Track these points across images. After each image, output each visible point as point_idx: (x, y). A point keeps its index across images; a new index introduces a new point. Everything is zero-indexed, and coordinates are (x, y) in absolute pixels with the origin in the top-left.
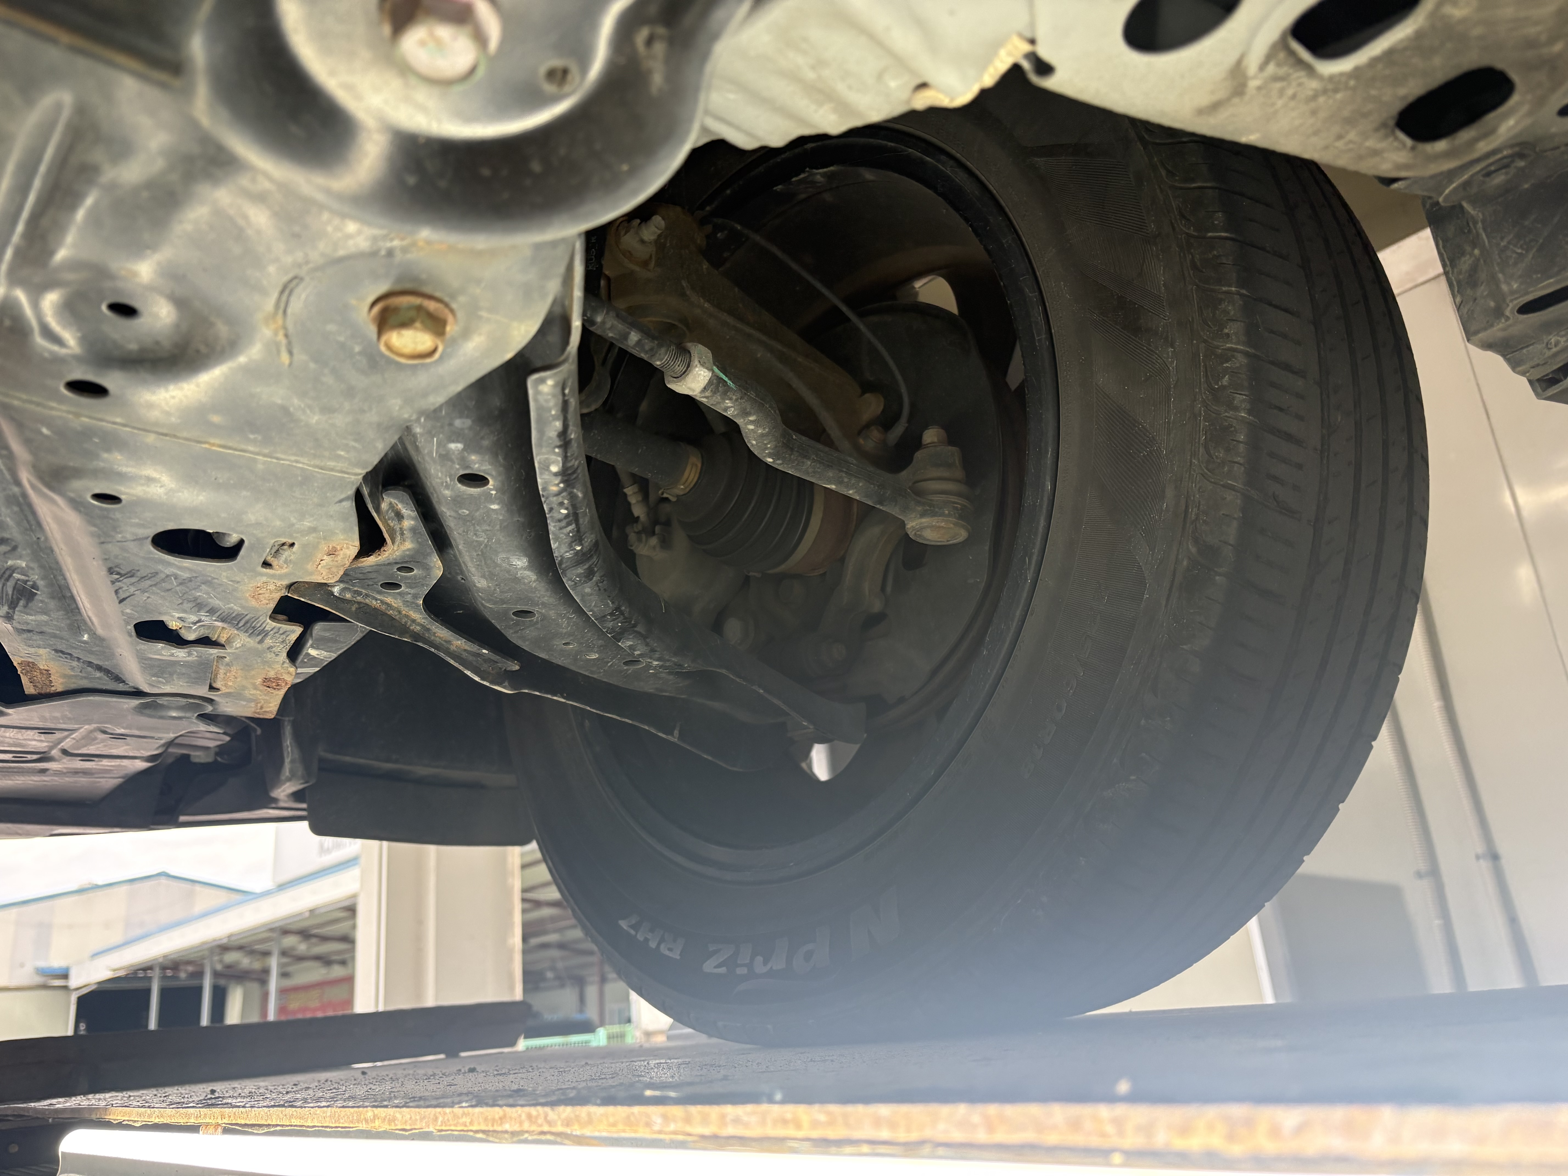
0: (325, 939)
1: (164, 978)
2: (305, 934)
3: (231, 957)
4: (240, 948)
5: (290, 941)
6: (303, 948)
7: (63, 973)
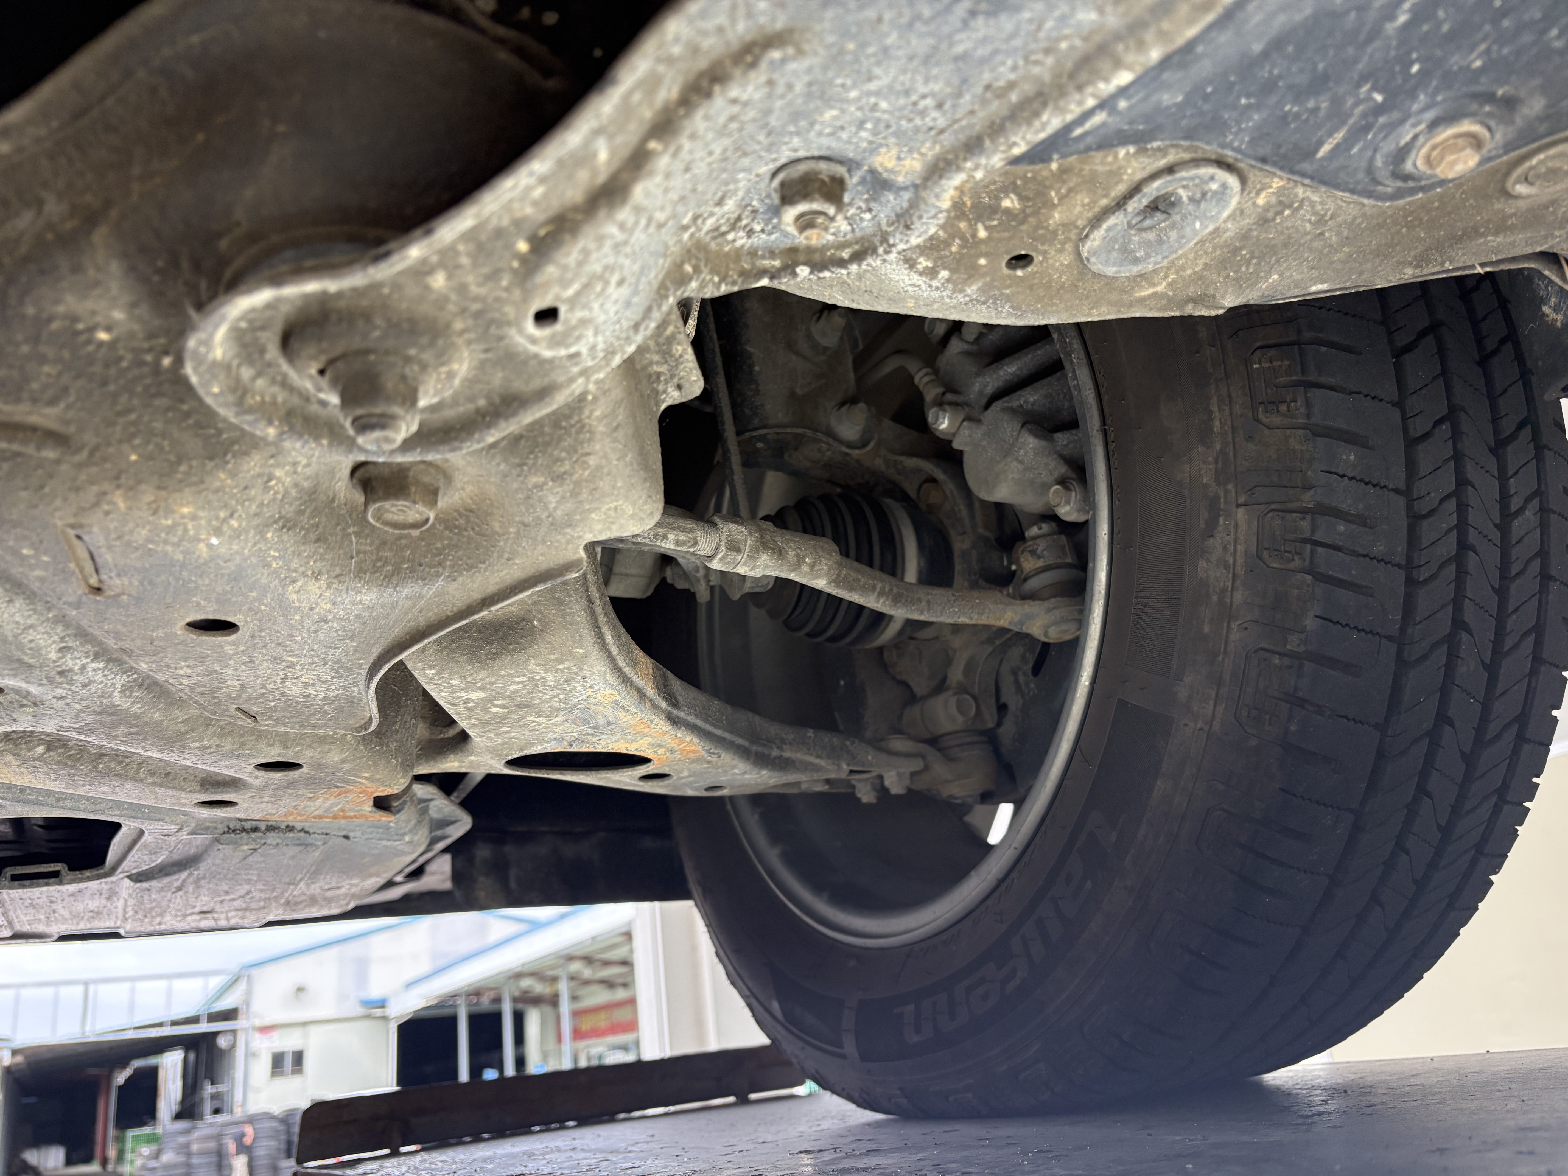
0: (607, 963)
1: (469, 1005)
2: (588, 960)
3: (526, 983)
4: (533, 974)
5: (576, 967)
6: (588, 973)
7: (382, 1004)
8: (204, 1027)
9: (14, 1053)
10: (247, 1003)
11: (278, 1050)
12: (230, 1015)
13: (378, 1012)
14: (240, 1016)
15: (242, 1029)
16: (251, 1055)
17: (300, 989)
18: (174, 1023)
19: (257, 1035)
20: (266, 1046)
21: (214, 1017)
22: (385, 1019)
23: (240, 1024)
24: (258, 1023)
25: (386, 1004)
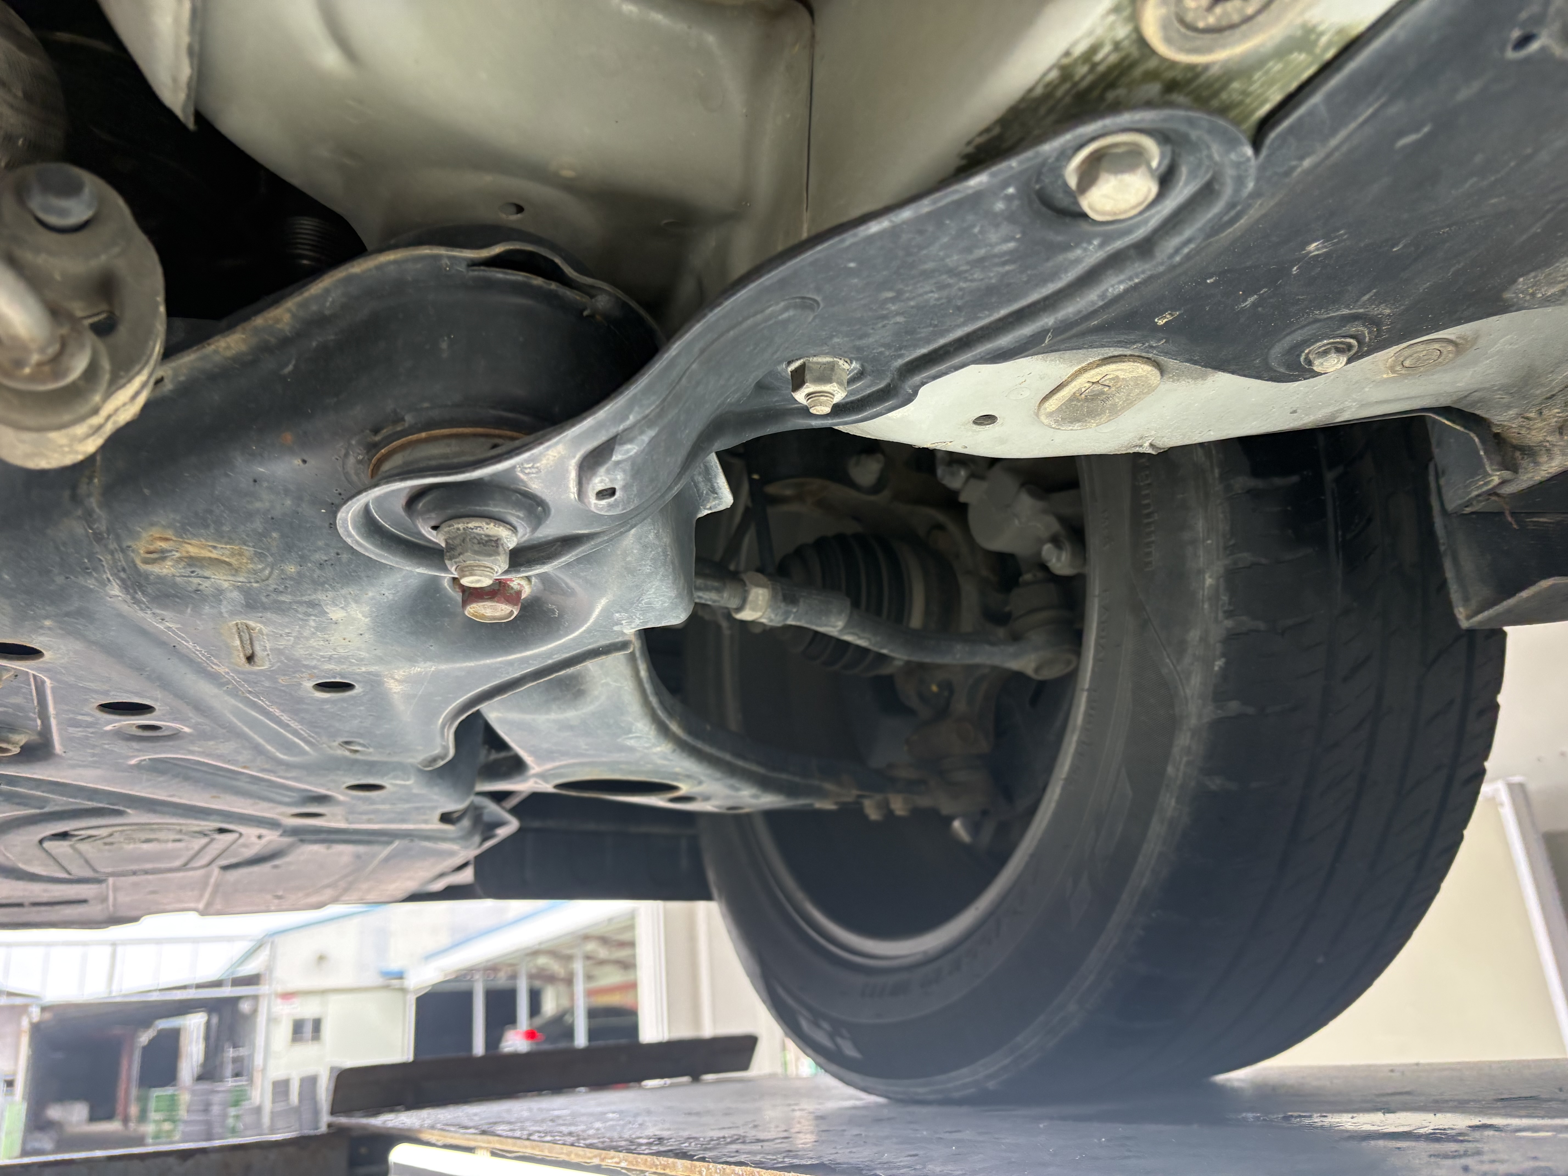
1: (485, 980)
2: (604, 940)
3: (542, 961)
4: (550, 952)
5: (590, 947)
6: (603, 953)
7: (400, 976)
8: (227, 992)
10: (271, 969)
11: (299, 1017)
12: (253, 980)
13: (396, 983)
14: (262, 982)
15: (265, 995)
16: (272, 1020)
17: (321, 959)
18: (199, 986)
19: (279, 1001)
20: (287, 1012)
21: (238, 982)
22: (403, 990)
23: (262, 989)
24: (280, 989)
25: (405, 976)
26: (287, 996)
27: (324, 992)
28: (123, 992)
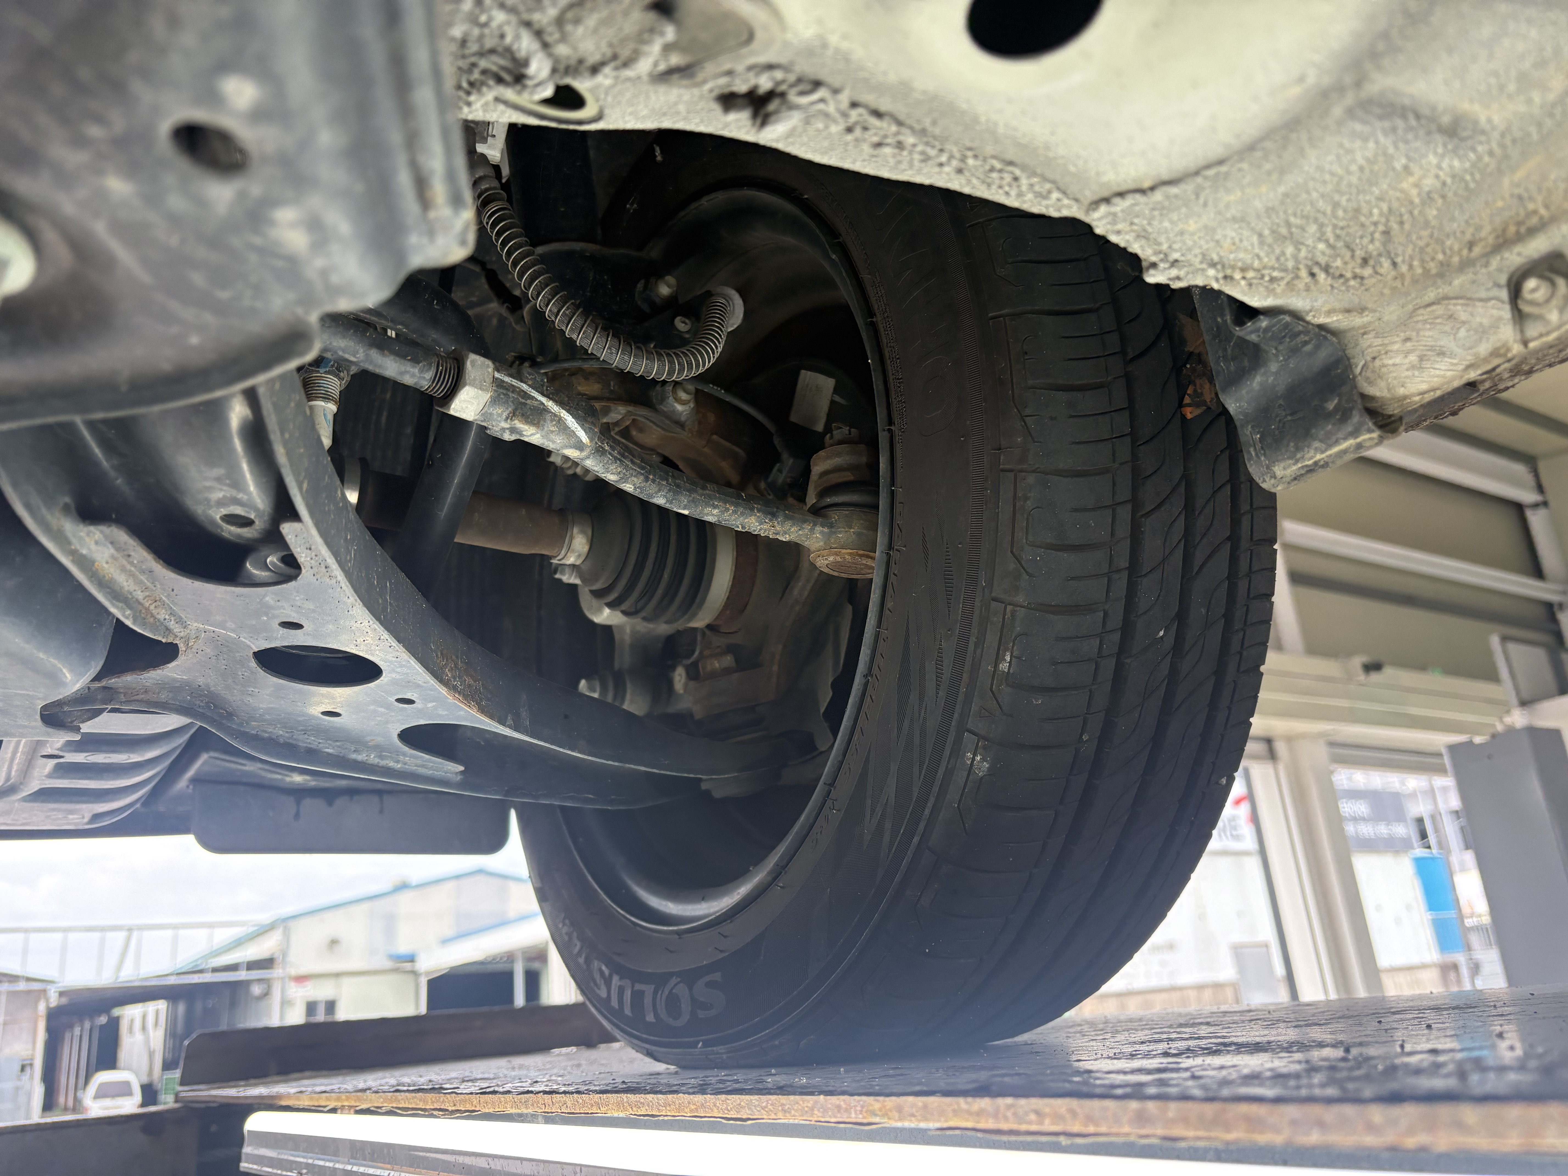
7: (411, 959)
8: (242, 975)
9: (61, 994)
10: (285, 954)
11: (311, 999)
12: (267, 963)
13: (408, 966)
14: (276, 966)
15: (278, 978)
16: (286, 1003)
17: (334, 943)
18: (215, 970)
19: (293, 984)
20: (301, 994)
21: (252, 965)
22: (415, 973)
23: (276, 972)
24: (293, 972)
25: (417, 959)
26: (301, 979)
27: (338, 975)
28: (140, 977)
